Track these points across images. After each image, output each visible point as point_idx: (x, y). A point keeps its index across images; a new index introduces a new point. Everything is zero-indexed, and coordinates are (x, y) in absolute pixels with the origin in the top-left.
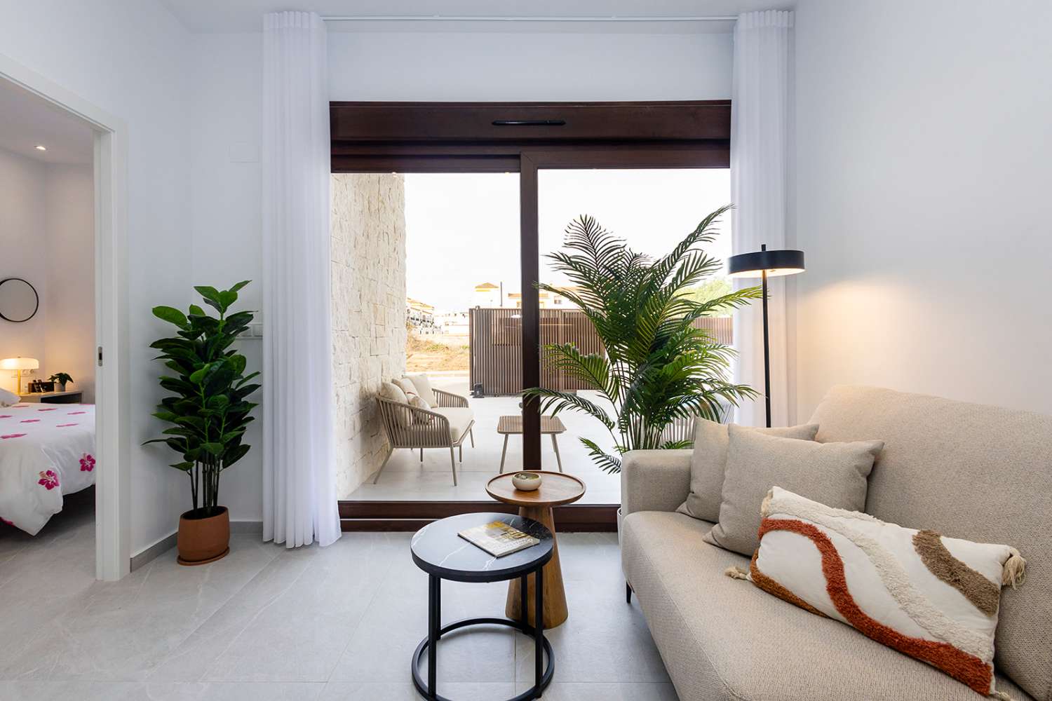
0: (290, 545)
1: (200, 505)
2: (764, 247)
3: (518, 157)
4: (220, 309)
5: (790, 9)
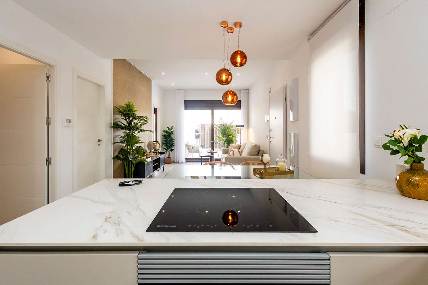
1: (168, 157)
2: (241, 124)
3: (211, 108)
4: (170, 130)
5: (248, 90)
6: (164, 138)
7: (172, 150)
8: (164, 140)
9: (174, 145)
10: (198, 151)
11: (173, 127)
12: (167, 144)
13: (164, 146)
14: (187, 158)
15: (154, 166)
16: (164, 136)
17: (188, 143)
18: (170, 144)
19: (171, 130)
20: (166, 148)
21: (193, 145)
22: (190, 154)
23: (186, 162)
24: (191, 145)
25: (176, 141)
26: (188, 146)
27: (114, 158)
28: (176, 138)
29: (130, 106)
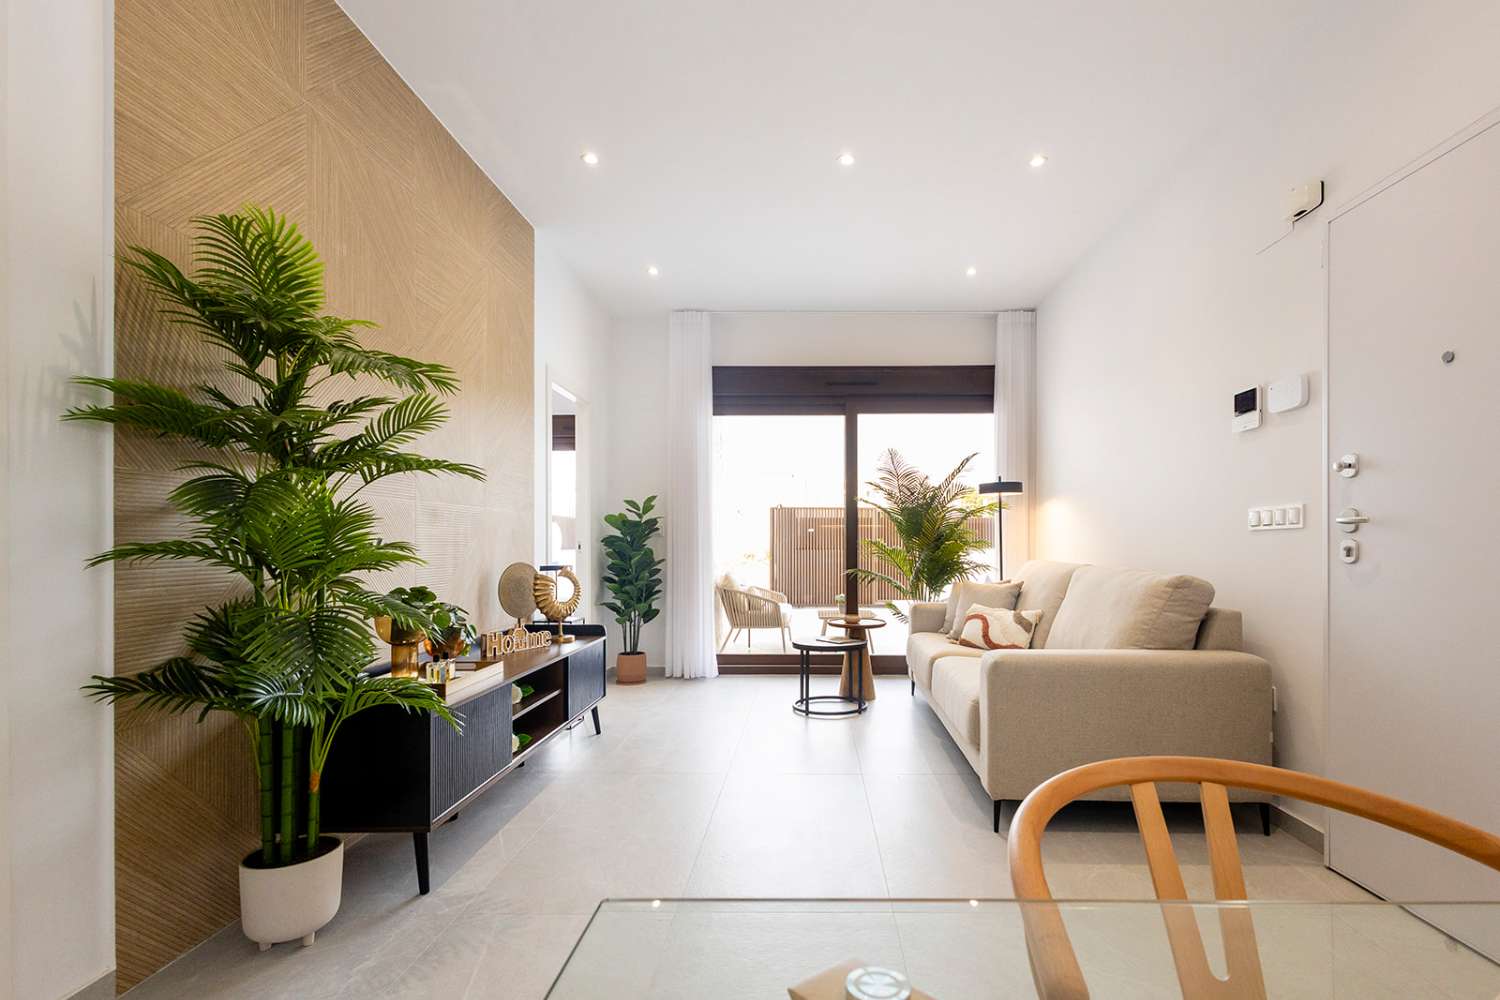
0: (686, 676)
1: (628, 650)
2: (1000, 478)
3: (844, 405)
4: (640, 516)
5: (1033, 310)
6: (608, 554)
7: (649, 615)
8: (610, 561)
9: (659, 591)
10: (775, 620)
11: (654, 497)
12: (623, 583)
13: (610, 597)
14: (724, 653)
15: (515, 722)
16: (609, 541)
17: (727, 578)
18: (641, 583)
19: (645, 512)
20: (619, 603)
21: (750, 589)
22: (736, 631)
23: (722, 671)
24: (741, 589)
25: (669, 565)
26: (727, 596)
27: (118, 687)
28: (669, 555)
29: (279, 264)
